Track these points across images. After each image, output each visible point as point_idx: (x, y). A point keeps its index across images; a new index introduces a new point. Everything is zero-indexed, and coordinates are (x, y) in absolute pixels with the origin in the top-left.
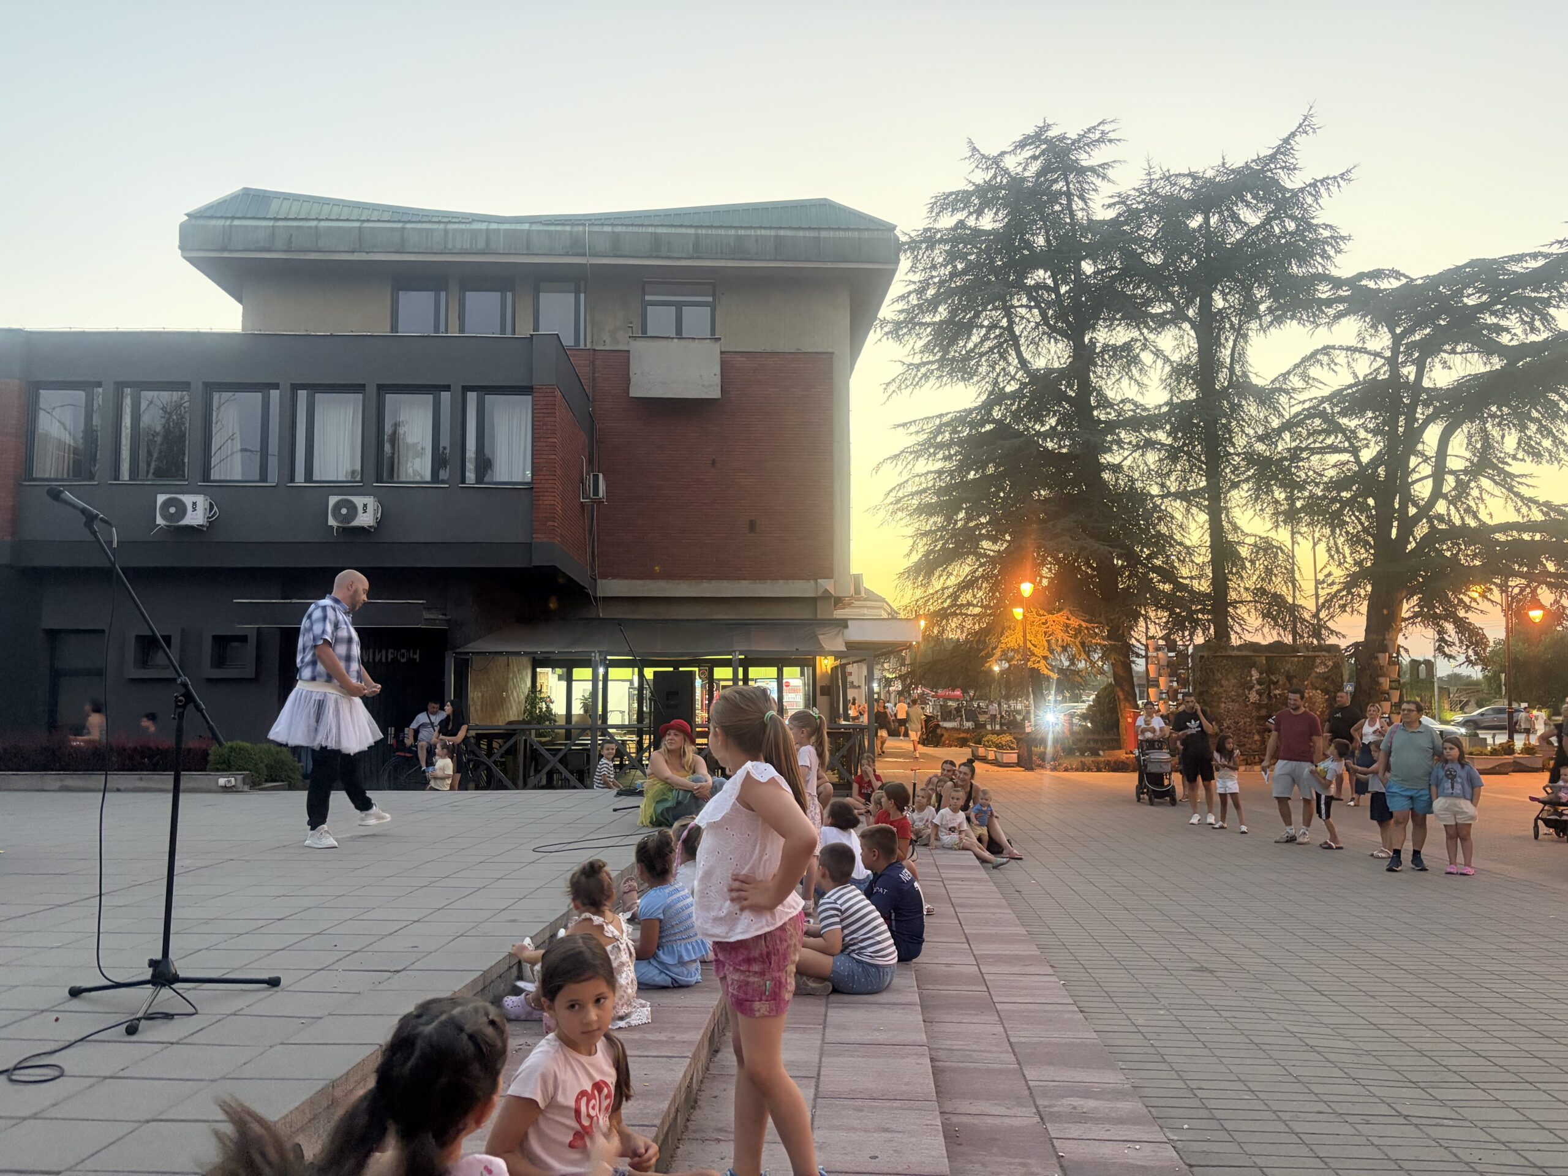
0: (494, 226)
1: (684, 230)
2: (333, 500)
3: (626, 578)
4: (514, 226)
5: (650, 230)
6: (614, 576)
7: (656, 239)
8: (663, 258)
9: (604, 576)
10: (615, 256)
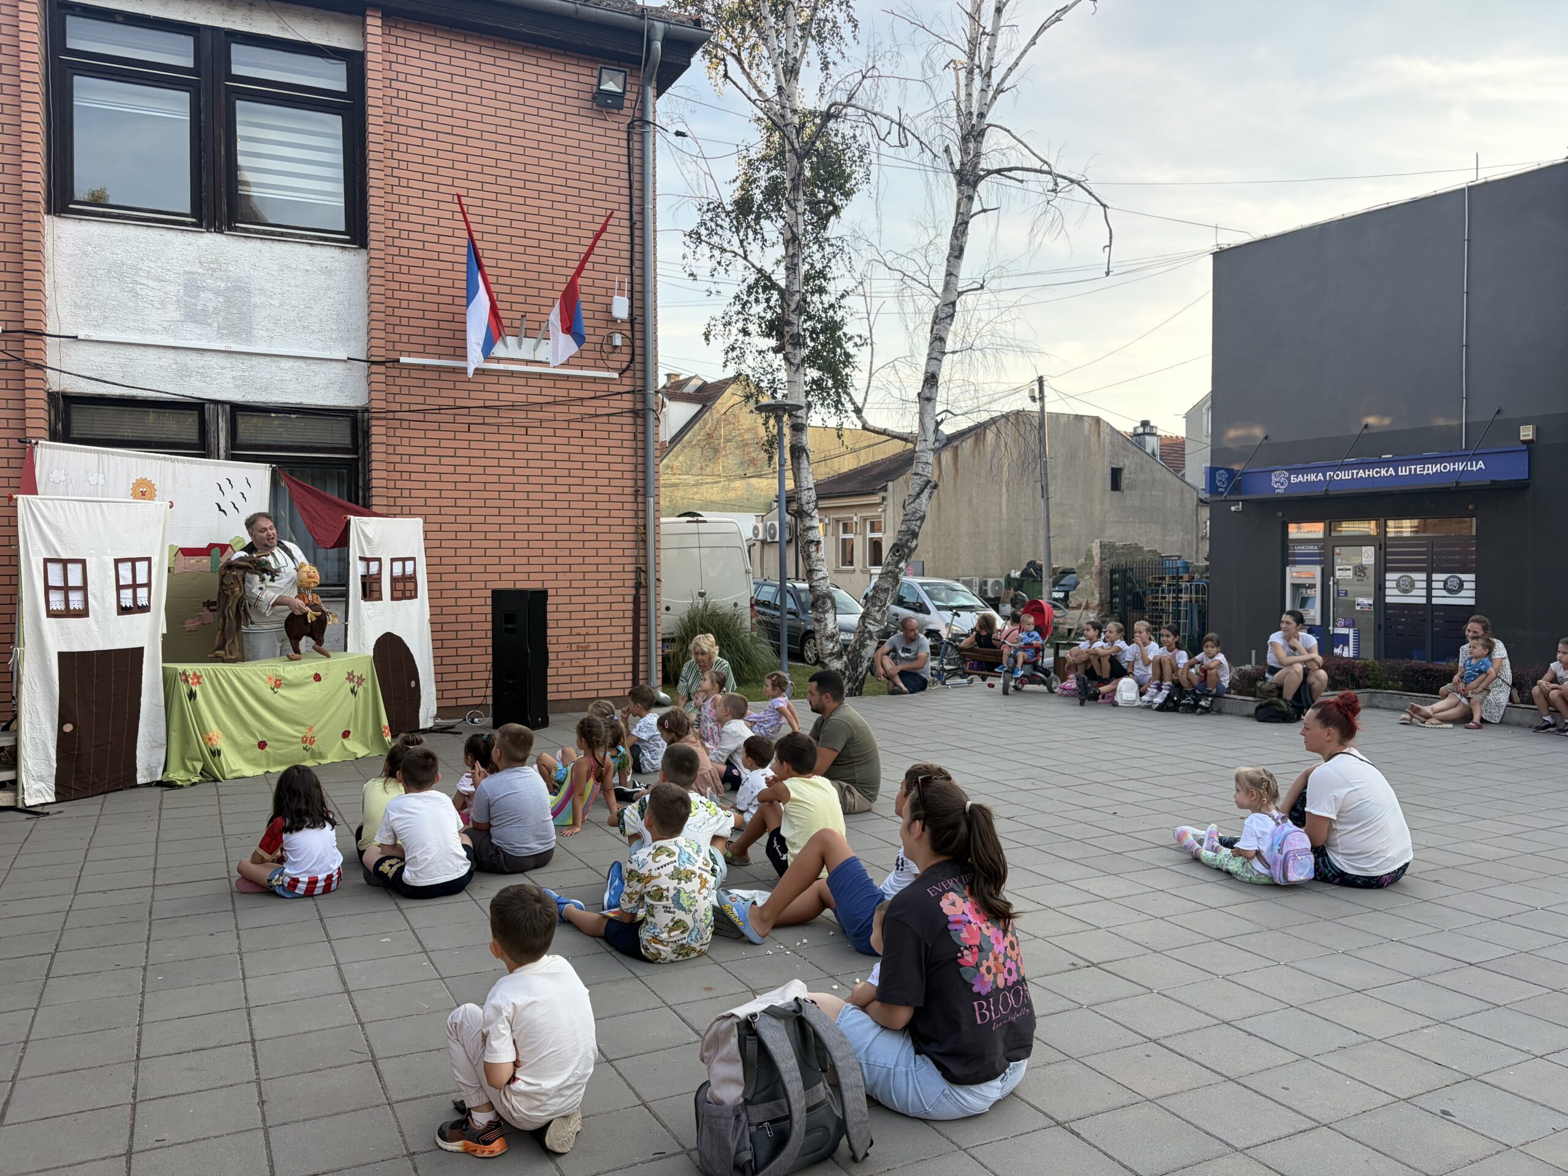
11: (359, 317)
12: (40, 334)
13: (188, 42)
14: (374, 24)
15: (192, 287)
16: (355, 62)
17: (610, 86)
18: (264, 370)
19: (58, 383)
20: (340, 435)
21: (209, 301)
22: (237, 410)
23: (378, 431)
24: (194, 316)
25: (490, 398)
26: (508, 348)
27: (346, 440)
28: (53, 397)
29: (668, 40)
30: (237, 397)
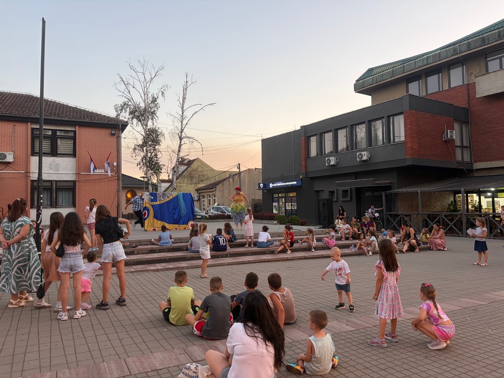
0: (429, 55)
1: (494, 32)
2: (358, 154)
3: (484, 161)
4: (435, 53)
5: (481, 36)
6: (480, 161)
7: (483, 39)
8: (486, 45)
9: (476, 162)
10: (469, 50)
11: (75, 167)
12: (30, 172)
13: (51, 131)
14: (77, 127)
15: (51, 164)
16: (75, 132)
17: (113, 132)
18: (61, 175)
19: (32, 179)
20: (72, 184)
21: (53, 166)
22: (56, 181)
23: (77, 183)
24: (51, 169)
25: (95, 178)
26: (97, 171)
27: (73, 185)
28: (31, 180)
29: (122, 125)
30: (57, 179)
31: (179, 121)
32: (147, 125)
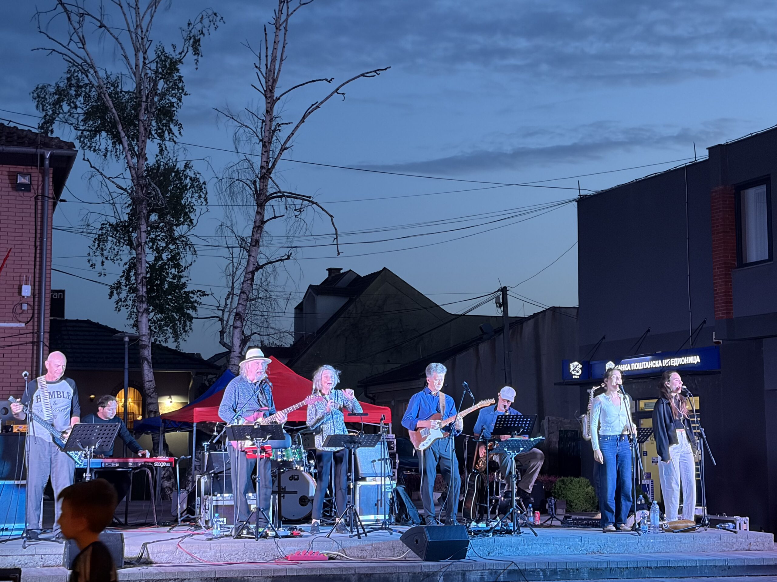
17: (23, 182)
29: (51, 156)
31: (255, 140)
32: (141, 156)
